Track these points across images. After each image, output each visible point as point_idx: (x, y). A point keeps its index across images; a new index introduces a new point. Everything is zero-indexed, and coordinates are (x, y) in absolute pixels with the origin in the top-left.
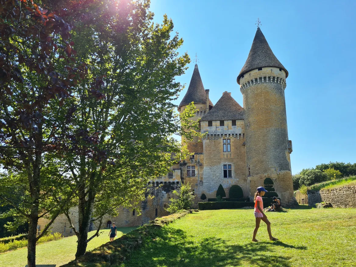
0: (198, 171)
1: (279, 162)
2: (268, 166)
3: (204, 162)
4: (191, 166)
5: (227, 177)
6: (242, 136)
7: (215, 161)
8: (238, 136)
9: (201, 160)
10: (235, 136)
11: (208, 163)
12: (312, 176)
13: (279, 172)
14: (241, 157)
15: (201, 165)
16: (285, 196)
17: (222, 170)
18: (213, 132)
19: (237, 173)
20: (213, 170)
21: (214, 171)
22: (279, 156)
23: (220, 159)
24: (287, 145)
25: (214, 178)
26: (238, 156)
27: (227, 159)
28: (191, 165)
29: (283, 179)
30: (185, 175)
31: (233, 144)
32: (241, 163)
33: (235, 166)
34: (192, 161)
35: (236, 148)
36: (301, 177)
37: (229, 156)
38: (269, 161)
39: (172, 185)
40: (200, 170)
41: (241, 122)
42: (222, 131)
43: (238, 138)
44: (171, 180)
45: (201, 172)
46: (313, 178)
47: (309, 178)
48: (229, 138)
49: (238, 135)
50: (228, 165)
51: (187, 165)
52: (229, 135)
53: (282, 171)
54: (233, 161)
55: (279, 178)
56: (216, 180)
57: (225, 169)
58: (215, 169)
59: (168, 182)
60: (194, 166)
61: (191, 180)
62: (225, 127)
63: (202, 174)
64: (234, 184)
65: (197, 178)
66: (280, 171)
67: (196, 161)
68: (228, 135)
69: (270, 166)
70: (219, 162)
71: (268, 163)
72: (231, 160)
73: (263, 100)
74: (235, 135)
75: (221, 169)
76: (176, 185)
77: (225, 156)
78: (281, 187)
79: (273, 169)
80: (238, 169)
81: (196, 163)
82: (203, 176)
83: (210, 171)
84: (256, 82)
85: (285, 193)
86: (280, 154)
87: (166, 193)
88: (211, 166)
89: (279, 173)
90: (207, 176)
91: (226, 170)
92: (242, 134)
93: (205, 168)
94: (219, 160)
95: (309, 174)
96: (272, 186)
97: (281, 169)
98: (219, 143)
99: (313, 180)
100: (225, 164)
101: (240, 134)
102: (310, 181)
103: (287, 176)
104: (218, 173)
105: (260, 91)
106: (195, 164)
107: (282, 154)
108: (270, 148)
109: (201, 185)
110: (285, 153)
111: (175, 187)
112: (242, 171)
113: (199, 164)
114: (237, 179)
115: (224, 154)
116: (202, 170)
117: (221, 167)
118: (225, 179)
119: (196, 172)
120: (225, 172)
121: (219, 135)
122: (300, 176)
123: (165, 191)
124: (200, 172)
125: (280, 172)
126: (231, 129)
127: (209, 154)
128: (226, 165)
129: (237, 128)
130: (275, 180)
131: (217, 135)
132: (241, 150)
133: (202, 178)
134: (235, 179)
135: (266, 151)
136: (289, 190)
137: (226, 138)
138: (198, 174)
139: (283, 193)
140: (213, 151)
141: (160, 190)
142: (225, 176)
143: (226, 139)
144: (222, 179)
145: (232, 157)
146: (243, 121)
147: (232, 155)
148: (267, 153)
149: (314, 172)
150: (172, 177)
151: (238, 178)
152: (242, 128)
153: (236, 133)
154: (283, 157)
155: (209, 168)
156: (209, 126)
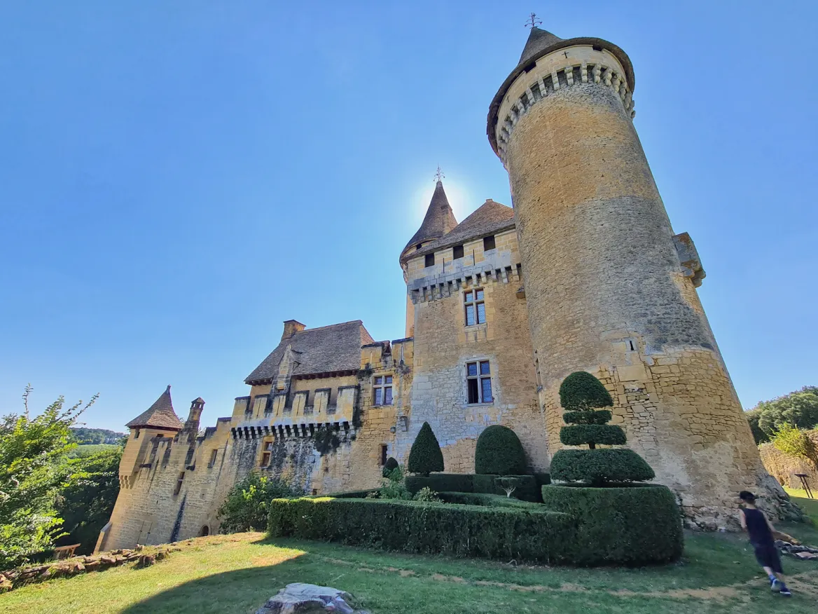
0: (400, 389)
1: (645, 315)
2: (598, 336)
3: (415, 364)
4: (383, 377)
5: (476, 401)
6: (515, 272)
7: (443, 354)
8: (504, 275)
9: (407, 356)
10: (495, 277)
11: (424, 362)
12: (793, 408)
13: (651, 355)
14: (517, 334)
15: (406, 372)
16: (711, 469)
17: (463, 381)
18: (437, 277)
19: (508, 384)
20: (436, 381)
21: (441, 386)
22: (639, 292)
23: (457, 348)
24: (674, 252)
25: (441, 405)
26: (508, 331)
27: (474, 347)
28: (382, 373)
29: (683, 387)
30: (366, 404)
31: (491, 300)
32: (520, 351)
33: (500, 363)
34: (386, 362)
35: (502, 310)
36: (760, 413)
37: (481, 336)
38: (597, 317)
39: (334, 433)
40: (403, 385)
41: (510, 235)
42: (459, 270)
43: (505, 280)
44: (332, 419)
45: (405, 392)
46: (798, 413)
47: (784, 413)
48: (481, 285)
49: (503, 270)
50: (481, 362)
51: (374, 374)
52: (479, 276)
53: (671, 351)
54: (493, 349)
55: (656, 379)
56: (445, 411)
57: (470, 377)
58: (444, 379)
59: (324, 423)
60: (391, 376)
61: (382, 415)
62: (466, 259)
63: (409, 397)
64: (499, 422)
65: (396, 409)
66: (658, 349)
67: (395, 361)
68: (474, 278)
69: (603, 337)
70: (453, 357)
71: (593, 324)
72: (489, 345)
73: (551, 135)
74: (493, 272)
75: (460, 378)
76: (344, 433)
77: (471, 338)
78: (674, 424)
79: (623, 346)
80: (511, 370)
81: (395, 366)
82: (412, 402)
83: (429, 385)
84: (525, 106)
85: (703, 453)
86: (646, 282)
87: (321, 456)
88: (431, 371)
89: (656, 360)
90: (422, 402)
91: (476, 380)
92: (514, 267)
93: (416, 376)
94: (452, 350)
95: (782, 405)
96: (608, 416)
97: (660, 343)
98: (454, 305)
99: (798, 417)
100: (471, 360)
101: (508, 269)
102: (789, 421)
103: (702, 372)
104: (452, 390)
105: (538, 119)
106: (394, 368)
107: (652, 280)
108: (597, 268)
109: (405, 429)
110: (667, 279)
111: (342, 439)
112: (524, 378)
113: (402, 368)
114: (510, 406)
115: (467, 333)
116: (409, 385)
117: (460, 371)
118: (471, 409)
119: (394, 392)
120: (472, 384)
121: (450, 283)
122: (759, 410)
123: (318, 451)
124: (403, 392)
125: (656, 354)
126: (482, 259)
127: (427, 337)
128: (475, 363)
129: (499, 253)
130: (641, 390)
131: (446, 284)
132: (516, 312)
133: (407, 409)
134: (503, 406)
135: (582, 283)
136: (725, 440)
137: (471, 287)
138: (400, 396)
139: (698, 455)
140: (438, 328)
141: (309, 447)
142: (473, 398)
143: (471, 292)
144: (463, 406)
145: (490, 337)
146: (514, 230)
147: (490, 332)
148: (584, 287)
149: (794, 400)
150: (335, 410)
151: (513, 402)
152: (513, 251)
153: (497, 268)
154: (661, 294)
155: (427, 378)
156: (427, 265)
